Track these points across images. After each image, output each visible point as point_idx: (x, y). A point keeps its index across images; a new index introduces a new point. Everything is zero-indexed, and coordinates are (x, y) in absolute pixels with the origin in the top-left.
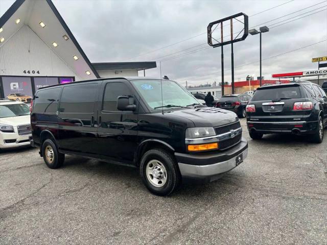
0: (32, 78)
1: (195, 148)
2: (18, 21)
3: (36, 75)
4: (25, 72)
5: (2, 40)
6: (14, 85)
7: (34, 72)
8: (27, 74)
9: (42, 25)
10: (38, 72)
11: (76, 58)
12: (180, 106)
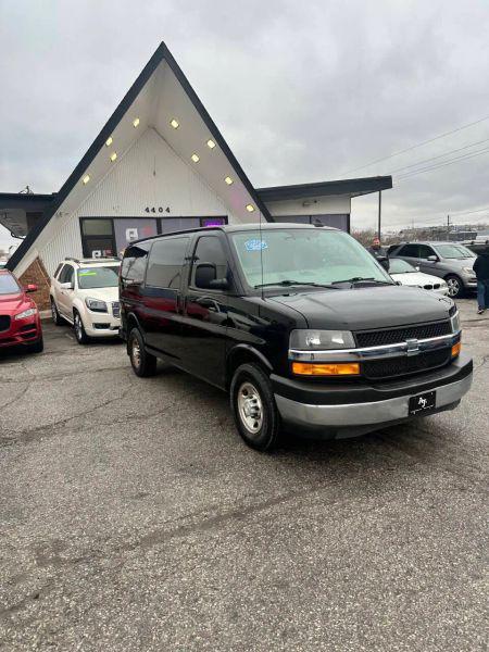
0: (159, 220)
1: (306, 369)
2: (137, 123)
3: (165, 214)
4: (147, 210)
5: (114, 157)
6: (132, 233)
7: (161, 210)
8: (151, 214)
9: (175, 124)
10: (168, 210)
11: (229, 181)
12: (313, 284)
